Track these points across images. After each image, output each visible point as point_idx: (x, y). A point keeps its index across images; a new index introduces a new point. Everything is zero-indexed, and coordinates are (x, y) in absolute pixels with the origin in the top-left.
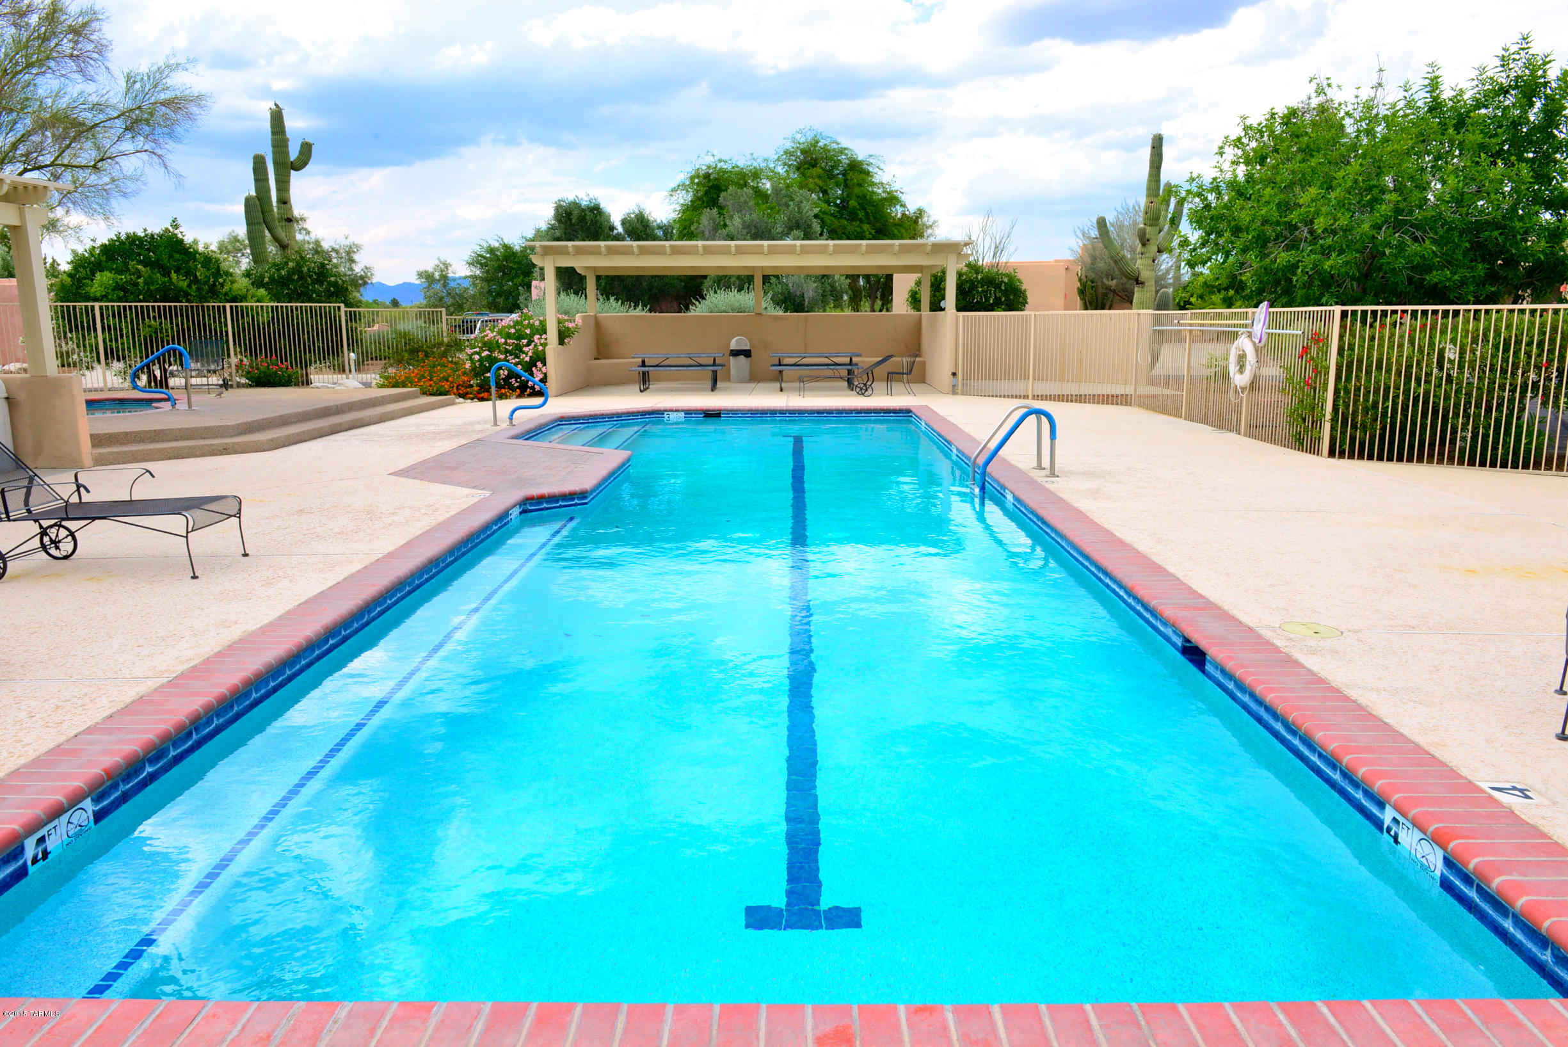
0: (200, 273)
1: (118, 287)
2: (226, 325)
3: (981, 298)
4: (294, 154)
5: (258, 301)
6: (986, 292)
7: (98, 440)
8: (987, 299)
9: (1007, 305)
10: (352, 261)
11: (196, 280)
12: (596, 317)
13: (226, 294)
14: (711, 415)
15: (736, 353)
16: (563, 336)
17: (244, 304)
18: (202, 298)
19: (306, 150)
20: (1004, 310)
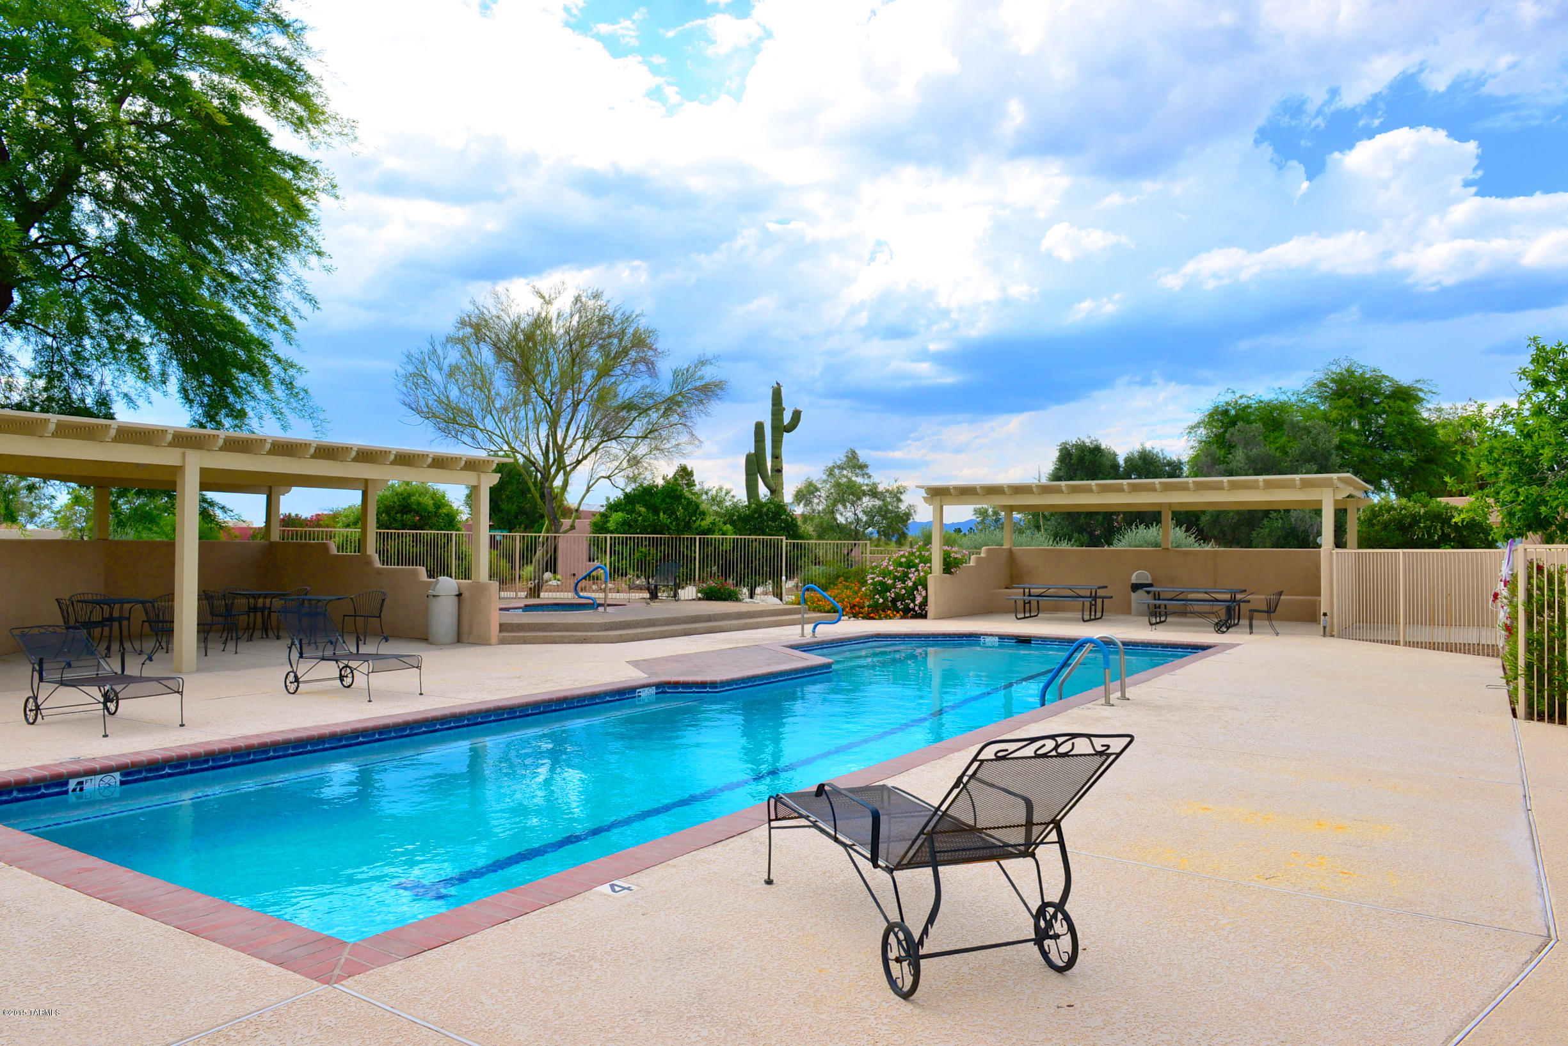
0: (680, 512)
1: (625, 523)
2: (695, 553)
3: (1423, 535)
4: (787, 418)
5: (723, 534)
6: (1430, 528)
7: (503, 627)
8: (1430, 535)
9: (1458, 542)
10: (899, 500)
11: (677, 518)
12: (1010, 551)
13: (696, 529)
14: (1024, 641)
15: (1136, 587)
16: (949, 566)
17: (710, 536)
18: (679, 532)
19: (797, 416)
20: (1453, 547)
